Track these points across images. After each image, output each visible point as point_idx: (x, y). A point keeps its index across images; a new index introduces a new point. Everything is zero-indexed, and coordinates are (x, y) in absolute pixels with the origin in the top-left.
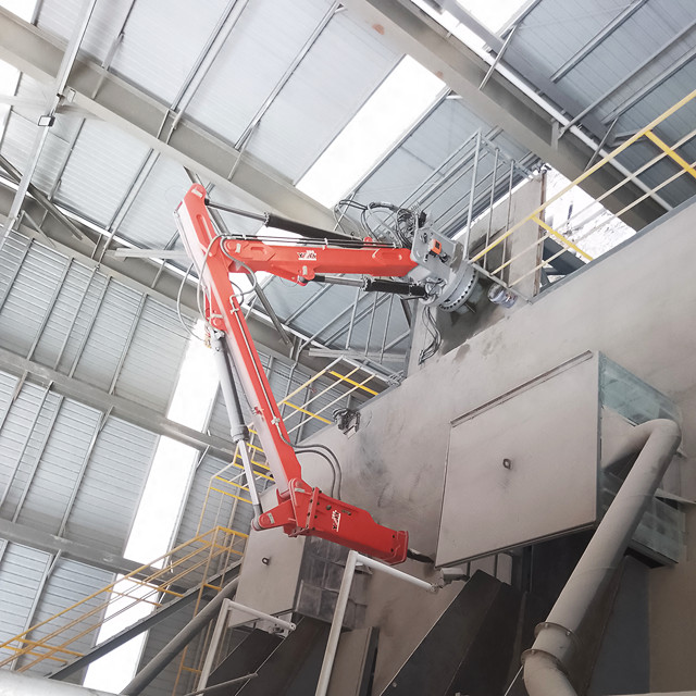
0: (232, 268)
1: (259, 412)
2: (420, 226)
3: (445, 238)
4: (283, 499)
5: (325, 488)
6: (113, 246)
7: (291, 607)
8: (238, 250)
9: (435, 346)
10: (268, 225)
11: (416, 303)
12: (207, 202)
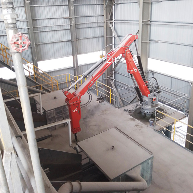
0: (123, 54)
1: (92, 77)
2: (157, 93)
3: (157, 100)
4: (74, 94)
5: (82, 103)
6: (111, 23)
7: (46, 110)
8: (128, 53)
9: (130, 112)
10: (137, 57)
11: (138, 101)
12: (135, 40)
